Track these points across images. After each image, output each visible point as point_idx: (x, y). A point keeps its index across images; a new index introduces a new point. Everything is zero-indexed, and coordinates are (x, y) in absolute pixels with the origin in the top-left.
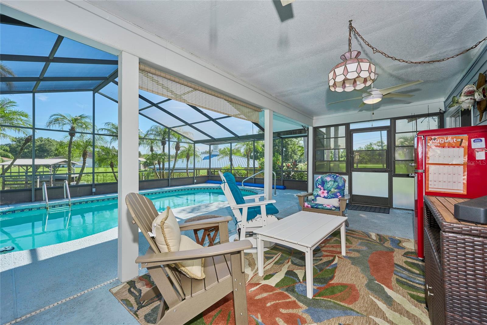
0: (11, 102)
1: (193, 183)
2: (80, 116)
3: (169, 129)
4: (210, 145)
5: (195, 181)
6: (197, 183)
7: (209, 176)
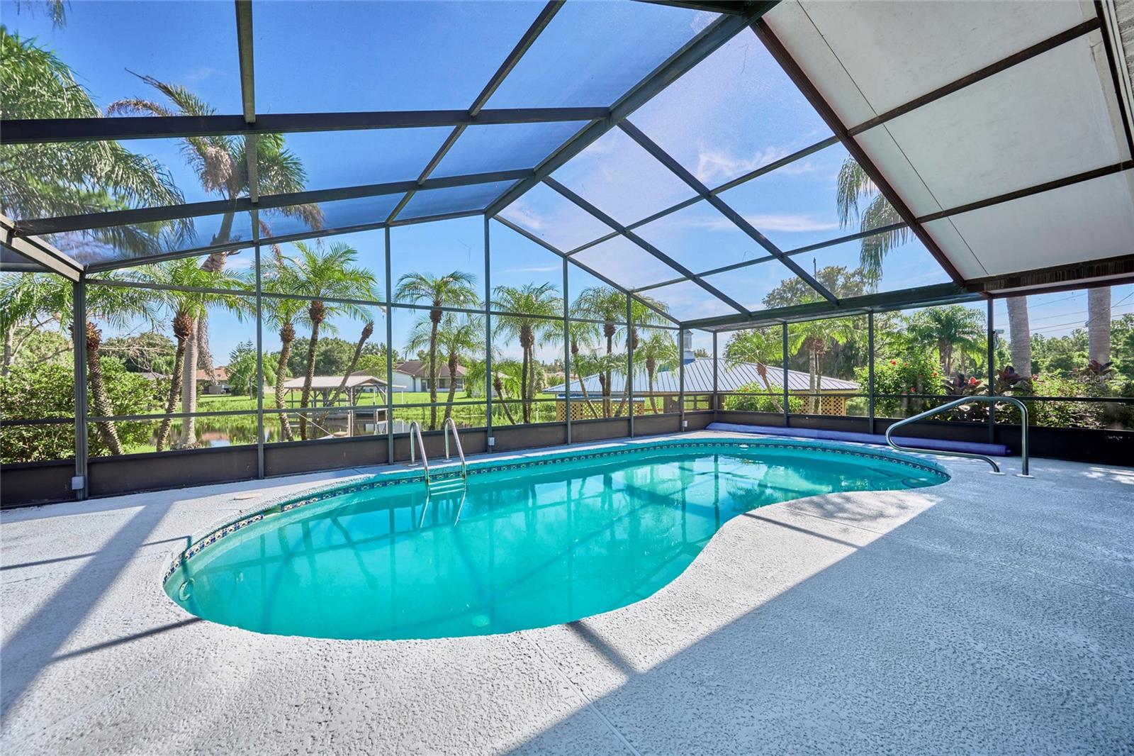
0: (348, 252)
1: (680, 430)
2: (452, 276)
3: (630, 294)
4: (715, 333)
5: (686, 424)
6: (688, 430)
7: (713, 413)
